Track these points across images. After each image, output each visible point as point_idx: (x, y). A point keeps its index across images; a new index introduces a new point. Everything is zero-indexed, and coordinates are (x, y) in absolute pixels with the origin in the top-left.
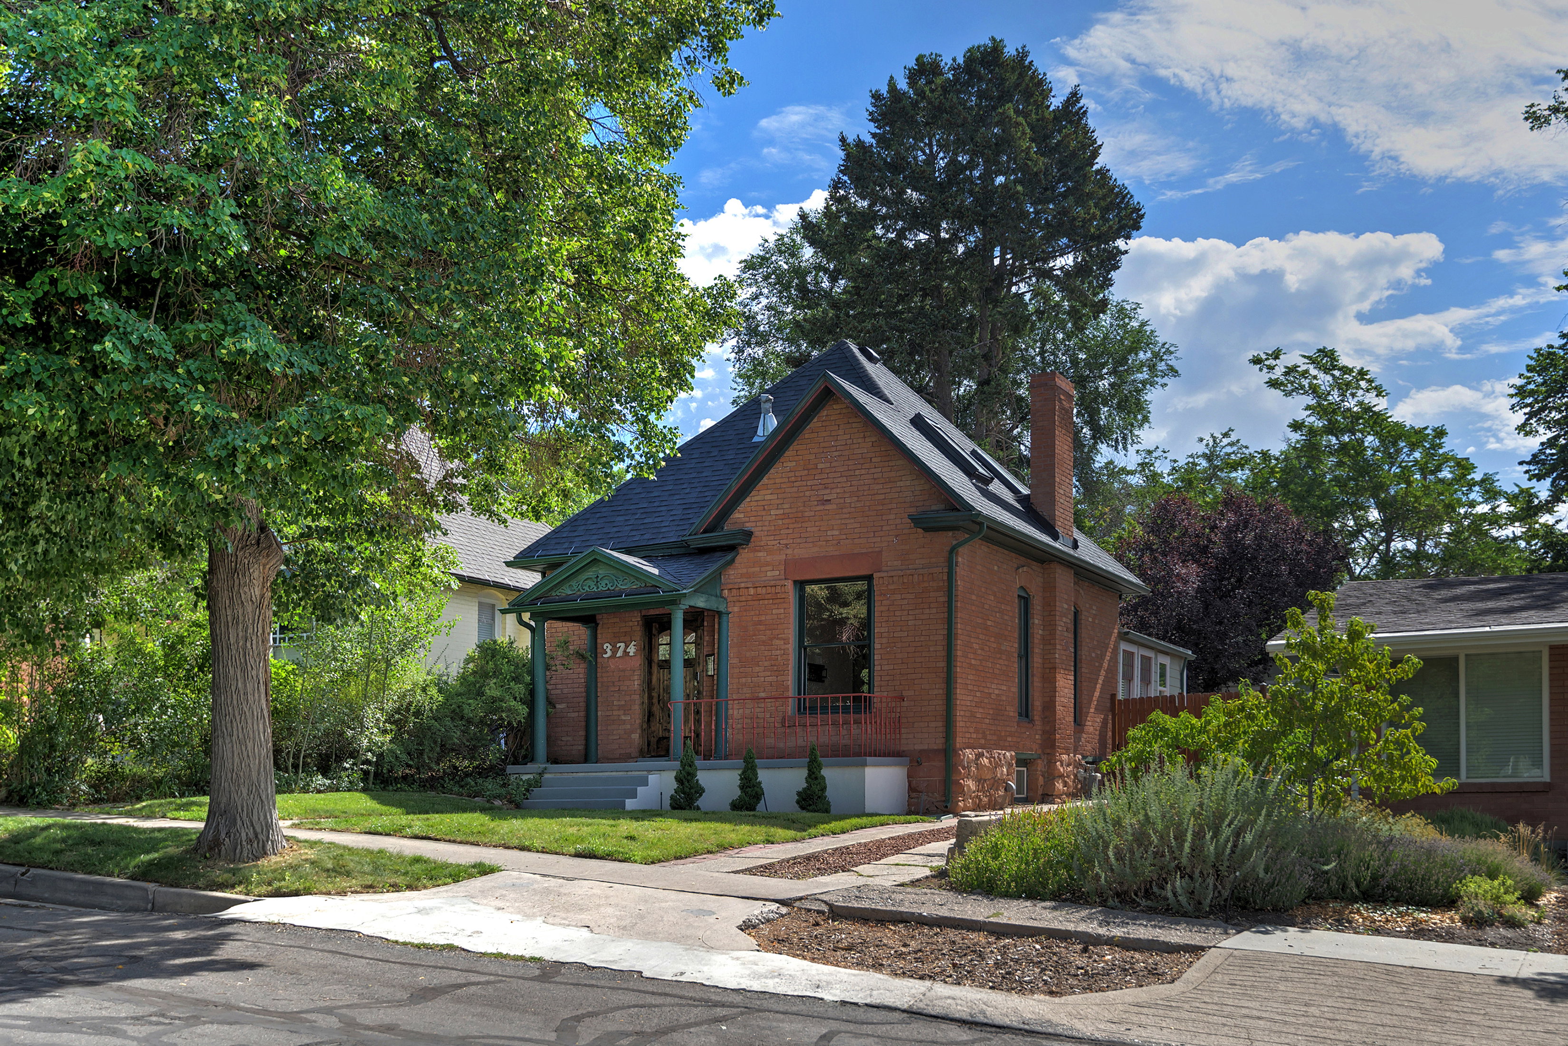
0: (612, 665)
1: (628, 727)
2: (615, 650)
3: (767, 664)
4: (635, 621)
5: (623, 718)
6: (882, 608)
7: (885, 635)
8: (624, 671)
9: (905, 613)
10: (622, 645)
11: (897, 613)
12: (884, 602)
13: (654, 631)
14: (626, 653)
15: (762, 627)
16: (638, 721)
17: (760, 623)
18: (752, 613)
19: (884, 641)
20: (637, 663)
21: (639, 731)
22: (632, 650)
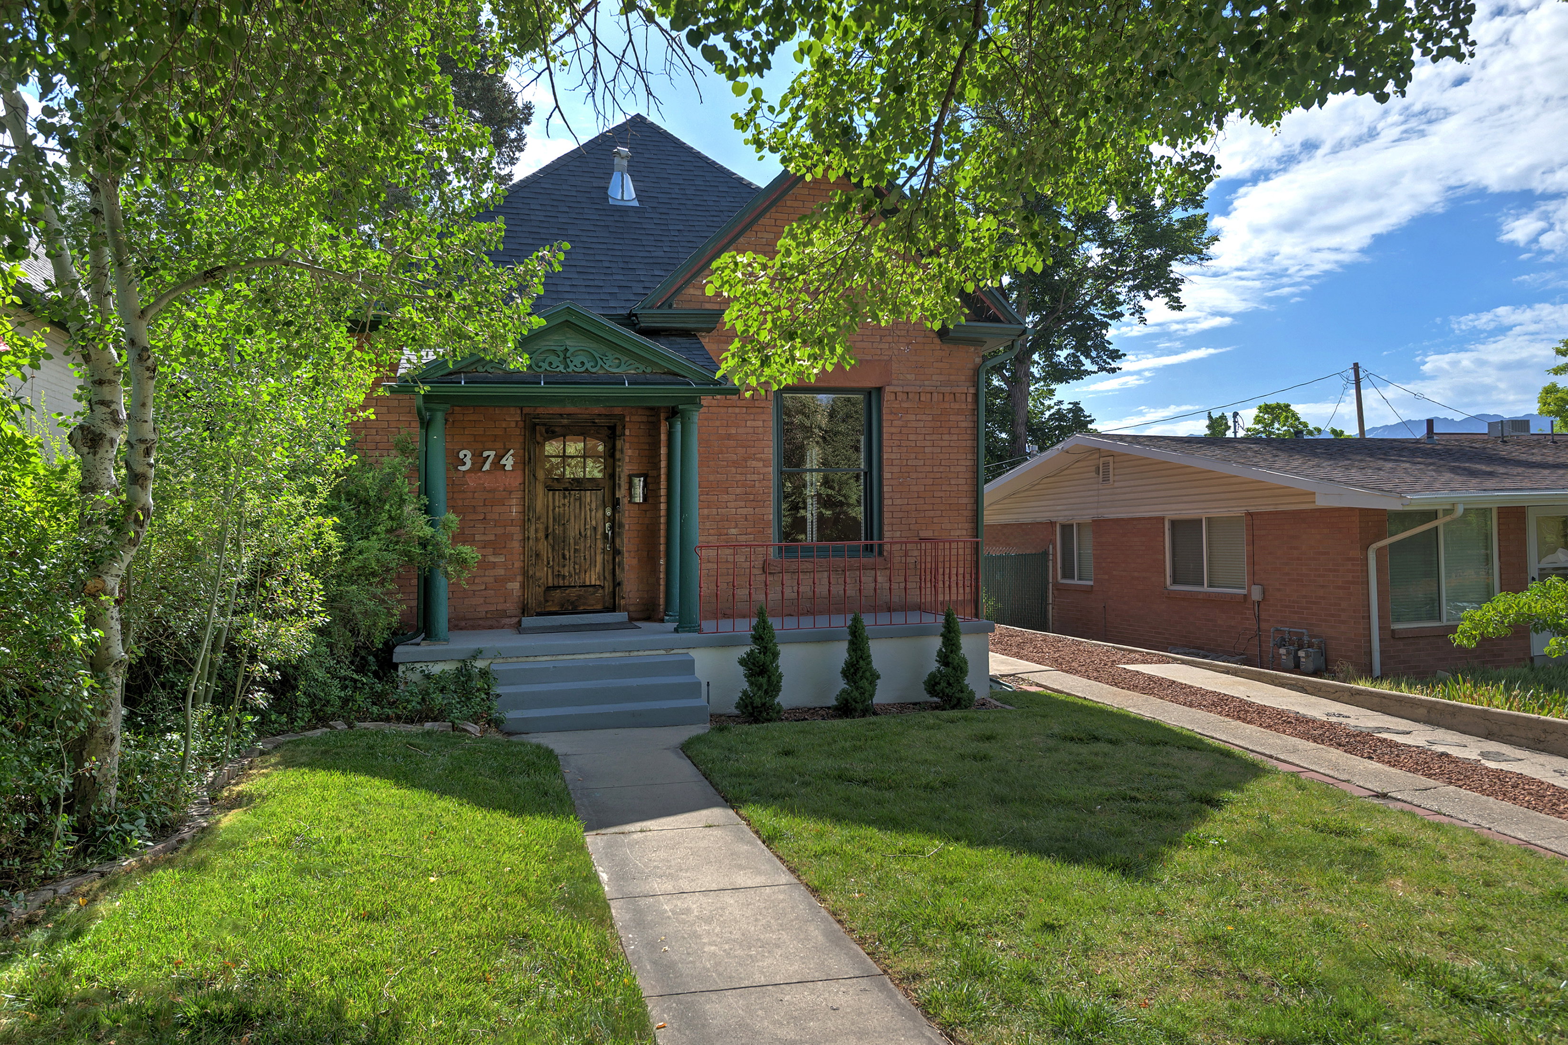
0: (472, 482)
1: (502, 572)
2: (479, 460)
3: (738, 491)
4: (512, 418)
5: (492, 559)
6: (893, 430)
7: (895, 462)
8: (493, 491)
9: (921, 437)
10: (492, 453)
11: (911, 437)
12: (896, 423)
13: (539, 438)
14: (497, 464)
15: (732, 443)
16: (518, 564)
17: (729, 437)
18: (718, 423)
19: (896, 469)
20: (515, 481)
21: (519, 578)
22: (508, 462)
